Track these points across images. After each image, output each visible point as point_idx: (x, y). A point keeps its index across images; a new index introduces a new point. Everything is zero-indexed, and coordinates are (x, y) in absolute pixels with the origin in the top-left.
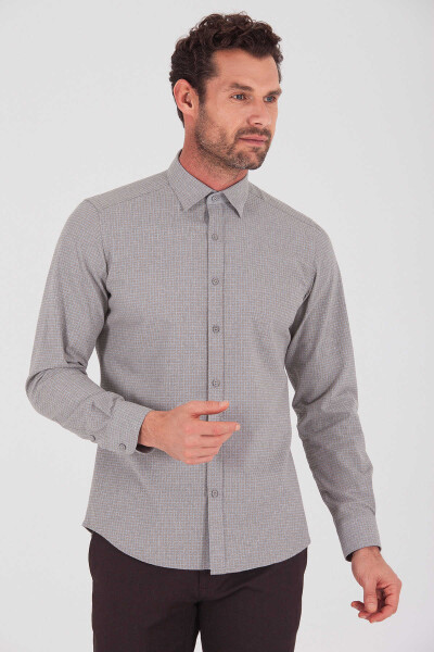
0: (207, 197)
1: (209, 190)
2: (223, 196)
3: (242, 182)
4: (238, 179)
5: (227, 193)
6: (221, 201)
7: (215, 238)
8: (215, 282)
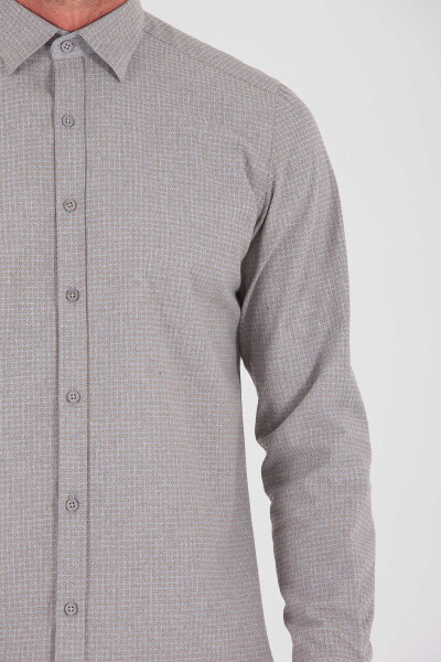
0: (49, 44)
1: (55, 30)
2: (81, 42)
3: (124, 9)
4: (104, 7)
5: (87, 34)
6: (78, 52)
7: (69, 122)
8: (70, 205)
